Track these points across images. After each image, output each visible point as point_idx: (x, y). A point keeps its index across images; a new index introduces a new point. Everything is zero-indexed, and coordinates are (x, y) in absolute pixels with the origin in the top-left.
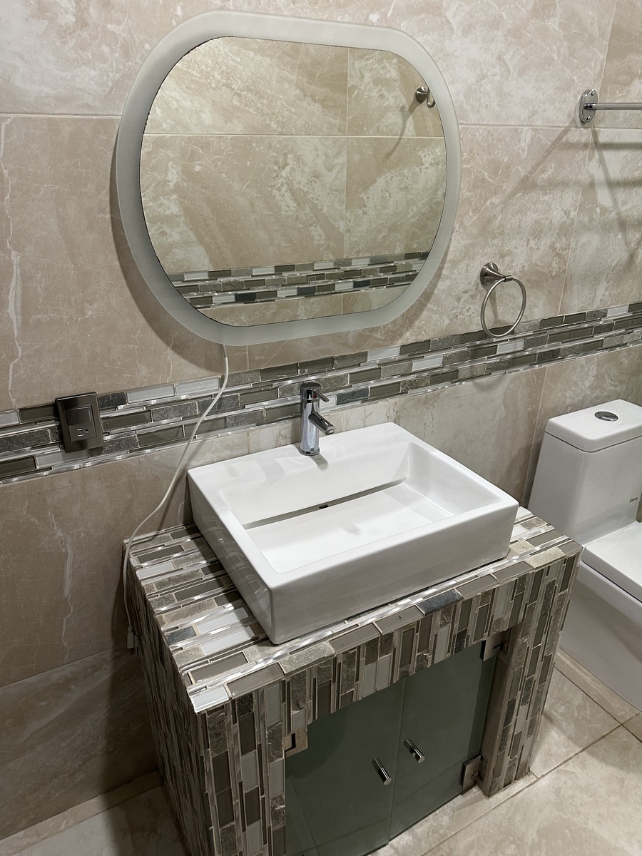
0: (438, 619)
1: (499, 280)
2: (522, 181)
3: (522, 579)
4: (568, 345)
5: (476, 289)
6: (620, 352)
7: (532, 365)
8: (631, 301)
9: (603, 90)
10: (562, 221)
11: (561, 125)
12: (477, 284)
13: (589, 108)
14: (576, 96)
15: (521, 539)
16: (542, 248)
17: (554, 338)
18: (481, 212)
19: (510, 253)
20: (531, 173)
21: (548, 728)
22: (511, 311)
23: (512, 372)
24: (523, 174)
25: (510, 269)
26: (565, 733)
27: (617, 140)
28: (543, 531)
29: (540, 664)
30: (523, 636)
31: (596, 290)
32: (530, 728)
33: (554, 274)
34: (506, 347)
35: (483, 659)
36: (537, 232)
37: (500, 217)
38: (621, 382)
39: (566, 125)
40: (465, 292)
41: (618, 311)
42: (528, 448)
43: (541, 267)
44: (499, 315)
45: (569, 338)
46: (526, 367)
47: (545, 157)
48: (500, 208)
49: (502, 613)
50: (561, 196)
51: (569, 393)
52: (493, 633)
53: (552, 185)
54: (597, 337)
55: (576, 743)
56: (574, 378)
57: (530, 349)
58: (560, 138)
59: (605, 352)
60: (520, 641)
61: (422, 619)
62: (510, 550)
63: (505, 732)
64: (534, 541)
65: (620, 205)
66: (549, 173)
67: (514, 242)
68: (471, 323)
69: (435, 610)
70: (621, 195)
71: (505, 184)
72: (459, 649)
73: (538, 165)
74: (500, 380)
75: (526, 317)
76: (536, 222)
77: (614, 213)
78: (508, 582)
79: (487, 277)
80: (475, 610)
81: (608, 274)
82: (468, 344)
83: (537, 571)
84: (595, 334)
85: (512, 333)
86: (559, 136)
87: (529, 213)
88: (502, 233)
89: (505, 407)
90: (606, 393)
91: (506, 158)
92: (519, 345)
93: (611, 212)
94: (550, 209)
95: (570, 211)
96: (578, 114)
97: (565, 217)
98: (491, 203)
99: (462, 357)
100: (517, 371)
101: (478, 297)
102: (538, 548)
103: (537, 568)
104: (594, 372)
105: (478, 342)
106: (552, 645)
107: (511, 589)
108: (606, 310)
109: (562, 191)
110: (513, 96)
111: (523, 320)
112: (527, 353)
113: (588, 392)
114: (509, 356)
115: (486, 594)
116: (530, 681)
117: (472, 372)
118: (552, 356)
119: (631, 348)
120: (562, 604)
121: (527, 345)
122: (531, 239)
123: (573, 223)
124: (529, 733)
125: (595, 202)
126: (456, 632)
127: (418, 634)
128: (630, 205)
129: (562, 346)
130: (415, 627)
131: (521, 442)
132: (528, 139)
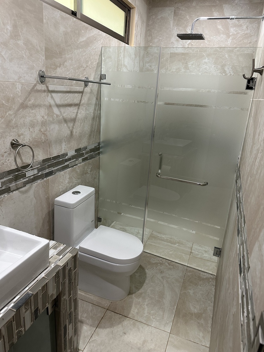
0: (23, 310)
1: (20, 146)
2: (21, 104)
3: (58, 273)
4: (56, 168)
5: (10, 151)
6: (76, 168)
7: (43, 179)
8: (76, 149)
9: (47, 70)
10: (41, 120)
11: (33, 83)
12: (10, 148)
13: (42, 77)
14: (36, 72)
15: (54, 255)
16: (36, 131)
17: (49, 166)
18: (5, 117)
19: (22, 134)
20: (24, 101)
21: (82, 326)
22: (29, 158)
23: (35, 183)
24: (21, 101)
25: (24, 141)
26: (88, 325)
27: (56, 90)
28: (62, 248)
29: (73, 304)
30: (63, 296)
31: (61, 146)
32: (75, 332)
33: (43, 141)
34: (30, 174)
35: (48, 315)
36: (32, 125)
37: (14, 119)
38: (79, 179)
39: (35, 83)
40: (5, 152)
41: (71, 153)
42: (49, 212)
43: (37, 139)
44: (23, 160)
45: (56, 165)
46: (41, 180)
47: (29, 95)
48: (14, 116)
49: (52, 292)
50: (39, 110)
51: (60, 187)
52: (50, 302)
53: (34, 106)
54: (66, 164)
55: (93, 327)
56: (61, 180)
57: (41, 172)
58: (33, 88)
59: (71, 168)
60: (62, 299)
61: (15, 314)
62: (50, 262)
63: (65, 341)
64: (59, 254)
65: (63, 114)
66: (32, 101)
67: (23, 130)
68: (11, 165)
69: (21, 306)
70: (62, 110)
71: (13, 106)
72: (36, 318)
73: (27, 98)
74: (30, 188)
75: (36, 160)
76: (31, 121)
77: (61, 117)
78: (52, 277)
79: (14, 145)
80: (40, 296)
81: (64, 139)
82: (12, 175)
83: (63, 267)
84: (65, 162)
85: (31, 167)
86: (33, 87)
87: (27, 117)
88: (17, 126)
89: (35, 198)
90: (74, 184)
91: (12, 95)
92: (36, 172)
93: (60, 116)
94: (36, 116)
95: (44, 116)
96: (39, 79)
97: (43, 119)
98: (9, 114)
99: (10, 181)
100: (37, 182)
101: (12, 154)
102: (61, 257)
103: (63, 265)
104: (68, 177)
105: (17, 173)
106: (76, 293)
107: (54, 280)
108: (67, 153)
109: (39, 109)
110: (9, 70)
111: (35, 161)
112: (40, 174)
113: (68, 185)
114: (32, 177)
115: (43, 287)
116: (70, 313)
117: (17, 187)
118: (50, 174)
119: (79, 166)
120: (76, 275)
121: (39, 171)
122: (30, 128)
123: (46, 121)
124: (75, 335)
125: (53, 112)
126: (33, 311)
127: (15, 322)
128: (66, 114)
129: (53, 169)
130: (12, 320)
131: (45, 211)
132: (20, 88)
